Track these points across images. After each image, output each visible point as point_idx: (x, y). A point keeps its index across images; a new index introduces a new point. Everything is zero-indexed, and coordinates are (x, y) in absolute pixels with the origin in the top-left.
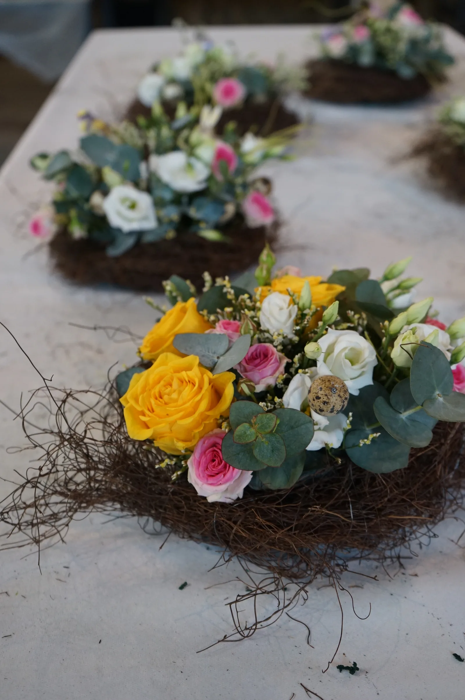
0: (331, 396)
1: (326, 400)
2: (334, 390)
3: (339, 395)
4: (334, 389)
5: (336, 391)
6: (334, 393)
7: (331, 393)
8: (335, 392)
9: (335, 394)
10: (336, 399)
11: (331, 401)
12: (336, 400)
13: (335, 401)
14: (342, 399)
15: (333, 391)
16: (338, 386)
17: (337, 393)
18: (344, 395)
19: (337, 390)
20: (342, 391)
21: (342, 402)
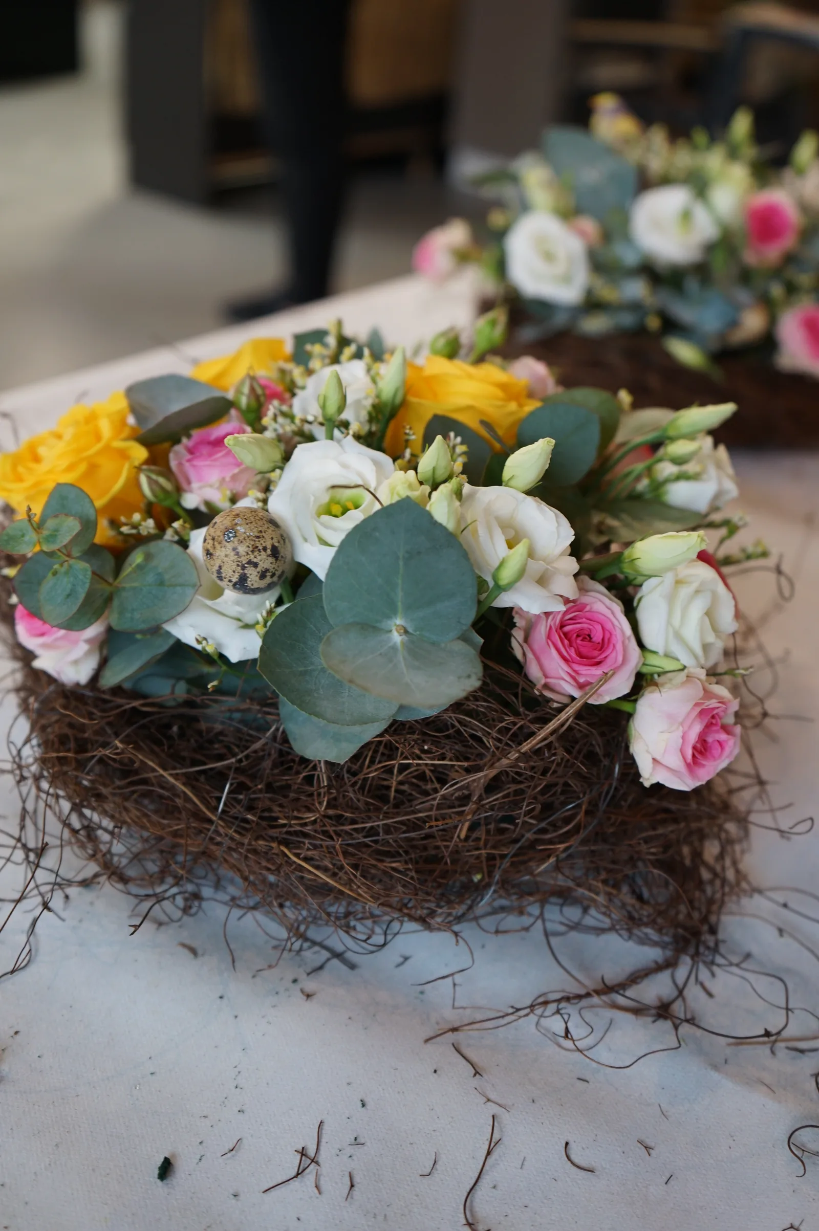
0: (220, 543)
1: (210, 548)
2: (231, 535)
3: (234, 549)
4: (231, 533)
5: (232, 539)
6: (226, 540)
7: (222, 537)
8: (229, 538)
9: (228, 542)
10: (227, 553)
11: (217, 554)
12: (226, 556)
13: (223, 554)
14: (239, 559)
15: (228, 535)
16: (243, 530)
17: (233, 542)
18: (248, 554)
19: (236, 536)
20: (247, 544)
21: (238, 565)
